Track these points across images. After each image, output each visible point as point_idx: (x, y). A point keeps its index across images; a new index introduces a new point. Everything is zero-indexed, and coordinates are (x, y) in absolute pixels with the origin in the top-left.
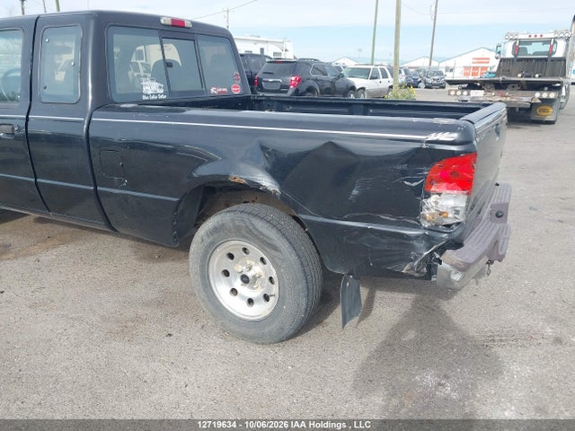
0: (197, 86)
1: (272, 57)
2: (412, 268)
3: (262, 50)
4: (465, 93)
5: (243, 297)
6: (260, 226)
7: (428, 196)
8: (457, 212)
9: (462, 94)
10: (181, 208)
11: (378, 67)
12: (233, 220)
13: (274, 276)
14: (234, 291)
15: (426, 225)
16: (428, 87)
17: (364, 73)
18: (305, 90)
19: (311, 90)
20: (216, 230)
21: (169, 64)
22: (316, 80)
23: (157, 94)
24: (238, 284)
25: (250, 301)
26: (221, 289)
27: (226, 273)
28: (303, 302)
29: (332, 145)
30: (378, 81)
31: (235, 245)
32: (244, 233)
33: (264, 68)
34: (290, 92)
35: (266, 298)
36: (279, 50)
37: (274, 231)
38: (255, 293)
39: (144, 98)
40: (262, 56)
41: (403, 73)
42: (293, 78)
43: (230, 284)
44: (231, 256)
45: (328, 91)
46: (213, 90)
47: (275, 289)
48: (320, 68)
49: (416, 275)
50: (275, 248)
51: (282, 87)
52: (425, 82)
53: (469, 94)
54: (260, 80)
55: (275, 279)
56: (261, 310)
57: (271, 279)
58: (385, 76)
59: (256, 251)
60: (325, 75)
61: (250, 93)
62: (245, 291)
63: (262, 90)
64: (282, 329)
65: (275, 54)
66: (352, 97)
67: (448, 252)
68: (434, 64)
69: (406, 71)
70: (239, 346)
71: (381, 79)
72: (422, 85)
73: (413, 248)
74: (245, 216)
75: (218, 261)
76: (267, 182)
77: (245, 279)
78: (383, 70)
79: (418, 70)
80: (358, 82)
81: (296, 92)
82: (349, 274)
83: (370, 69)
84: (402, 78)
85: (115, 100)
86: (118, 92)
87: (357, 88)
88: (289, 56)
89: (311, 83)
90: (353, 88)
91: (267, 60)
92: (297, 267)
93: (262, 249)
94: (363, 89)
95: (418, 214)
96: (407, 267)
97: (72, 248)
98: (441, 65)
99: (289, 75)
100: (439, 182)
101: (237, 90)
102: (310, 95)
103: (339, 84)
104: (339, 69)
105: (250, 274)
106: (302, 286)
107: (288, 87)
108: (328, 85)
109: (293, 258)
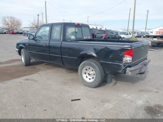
0: (81, 37)
1: (99, 29)
2: (121, 71)
3: (97, 27)
4: (152, 39)
5: (88, 78)
6: (92, 63)
7: (124, 57)
8: (130, 61)
9: (151, 39)
10: (78, 60)
11: (128, 32)
12: (87, 62)
13: (95, 73)
14: (87, 77)
15: (124, 63)
16: (144, 37)
17: (124, 33)
18: (107, 37)
19: (109, 38)
20: (84, 64)
21: (76, 33)
22: (110, 35)
23: (74, 38)
24: (87, 75)
25: (90, 79)
26: (84, 76)
27: (85, 73)
28: (100, 79)
29: (106, 48)
30: (128, 35)
31: (87, 67)
32: (89, 64)
33: (97, 32)
34: (103, 38)
35: (93, 78)
36: (101, 27)
37: (95, 64)
38: (91, 78)
39: (71, 39)
40: (96, 29)
41: (136, 33)
42: (104, 35)
43: (86, 75)
44: (86, 70)
45: (114, 38)
46: (84, 38)
47: (95, 76)
48: (112, 32)
49: (122, 73)
50: (95, 68)
51: (101, 37)
52: (143, 36)
53: (153, 39)
54: (95, 35)
55: (95, 74)
56: (92, 80)
57: (94, 74)
58: (130, 34)
59: (92, 69)
60: (113, 34)
61: (92, 38)
62: (89, 77)
63: (96, 38)
64: (96, 84)
65: (100, 28)
66: (120, 39)
67: (128, 68)
68: (147, 31)
69: (137, 33)
70: (87, 88)
71: (129, 35)
72: (142, 37)
73: (121, 67)
74: (90, 61)
75: (84, 70)
76: (94, 55)
77: (89, 74)
78: (130, 33)
79: (142, 33)
80: (122, 36)
81: (105, 38)
82: (110, 73)
83: (126, 32)
84: (136, 35)
85: (66, 39)
86: (67, 38)
87: (122, 37)
88: (104, 29)
89: (109, 36)
90: (121, 37)
91: (98, 30)
92: (99, 71)
93: (93, 68)
94: (124, 37)
95: (122, 61)
96: (120, 71)
97: (53, 70)
98: (149, 31)
99: (103, 34)
100: (126, 55)
101: (89, 38)
102: (108, 39)
103: (117, 36)
104: (117, 32)
105: (90, 73)
106: (100, 75)
107: (103, 37)
108: (114, 37)
109: (98, 70)
